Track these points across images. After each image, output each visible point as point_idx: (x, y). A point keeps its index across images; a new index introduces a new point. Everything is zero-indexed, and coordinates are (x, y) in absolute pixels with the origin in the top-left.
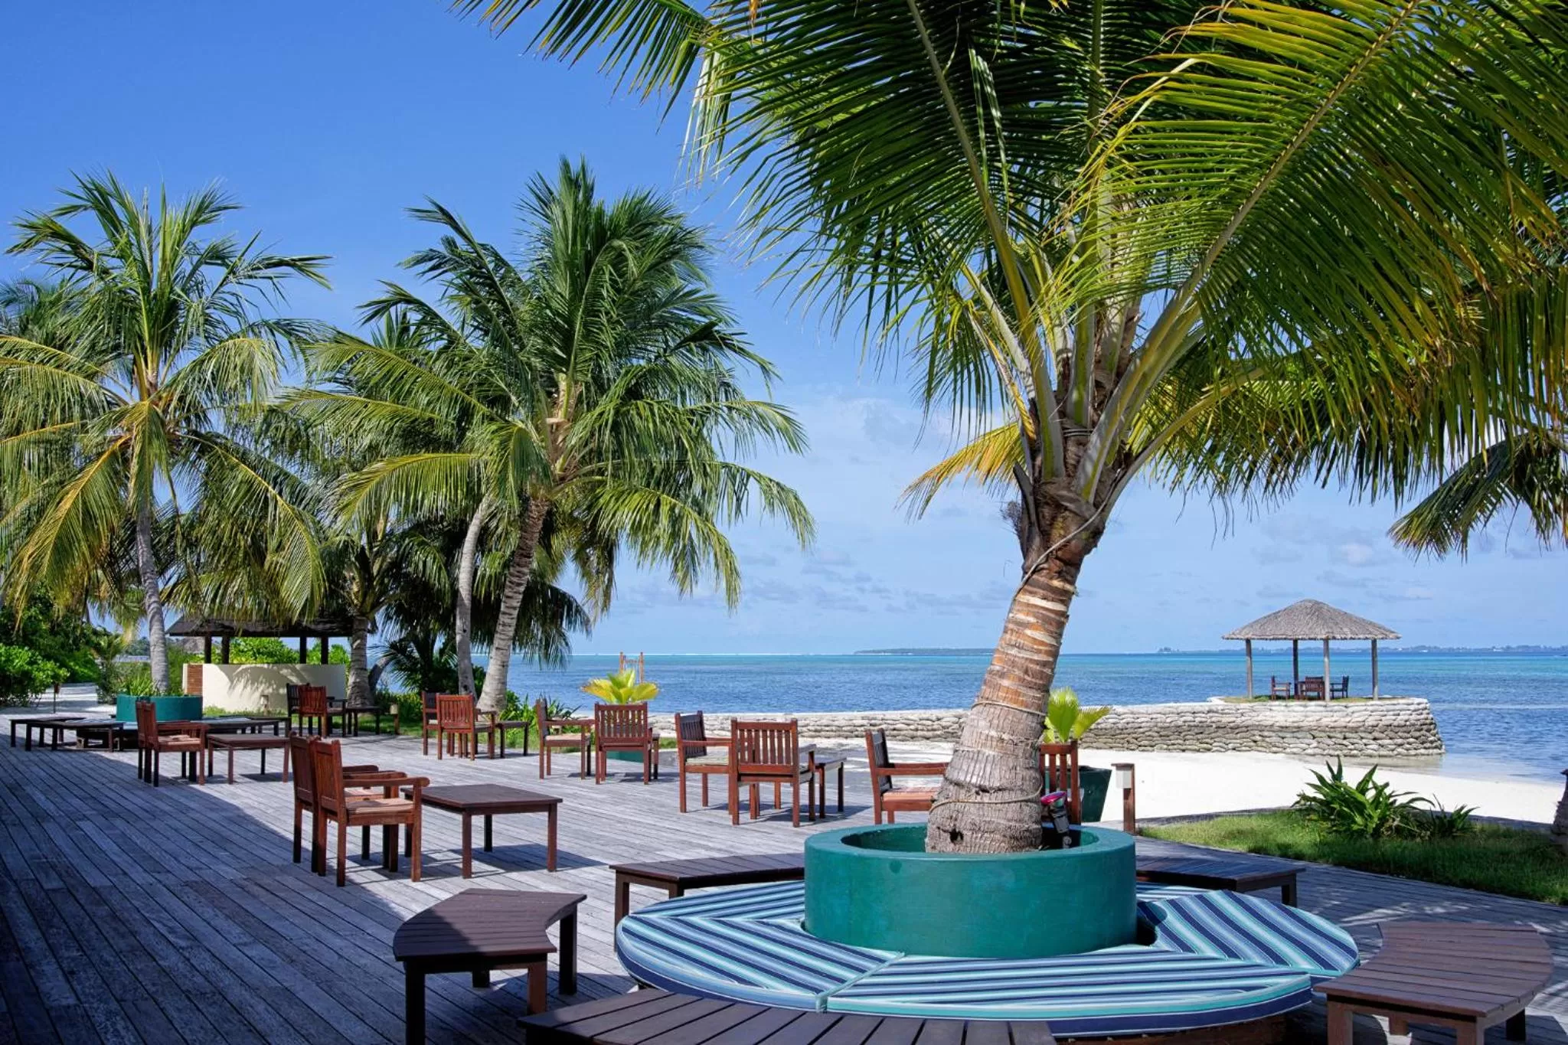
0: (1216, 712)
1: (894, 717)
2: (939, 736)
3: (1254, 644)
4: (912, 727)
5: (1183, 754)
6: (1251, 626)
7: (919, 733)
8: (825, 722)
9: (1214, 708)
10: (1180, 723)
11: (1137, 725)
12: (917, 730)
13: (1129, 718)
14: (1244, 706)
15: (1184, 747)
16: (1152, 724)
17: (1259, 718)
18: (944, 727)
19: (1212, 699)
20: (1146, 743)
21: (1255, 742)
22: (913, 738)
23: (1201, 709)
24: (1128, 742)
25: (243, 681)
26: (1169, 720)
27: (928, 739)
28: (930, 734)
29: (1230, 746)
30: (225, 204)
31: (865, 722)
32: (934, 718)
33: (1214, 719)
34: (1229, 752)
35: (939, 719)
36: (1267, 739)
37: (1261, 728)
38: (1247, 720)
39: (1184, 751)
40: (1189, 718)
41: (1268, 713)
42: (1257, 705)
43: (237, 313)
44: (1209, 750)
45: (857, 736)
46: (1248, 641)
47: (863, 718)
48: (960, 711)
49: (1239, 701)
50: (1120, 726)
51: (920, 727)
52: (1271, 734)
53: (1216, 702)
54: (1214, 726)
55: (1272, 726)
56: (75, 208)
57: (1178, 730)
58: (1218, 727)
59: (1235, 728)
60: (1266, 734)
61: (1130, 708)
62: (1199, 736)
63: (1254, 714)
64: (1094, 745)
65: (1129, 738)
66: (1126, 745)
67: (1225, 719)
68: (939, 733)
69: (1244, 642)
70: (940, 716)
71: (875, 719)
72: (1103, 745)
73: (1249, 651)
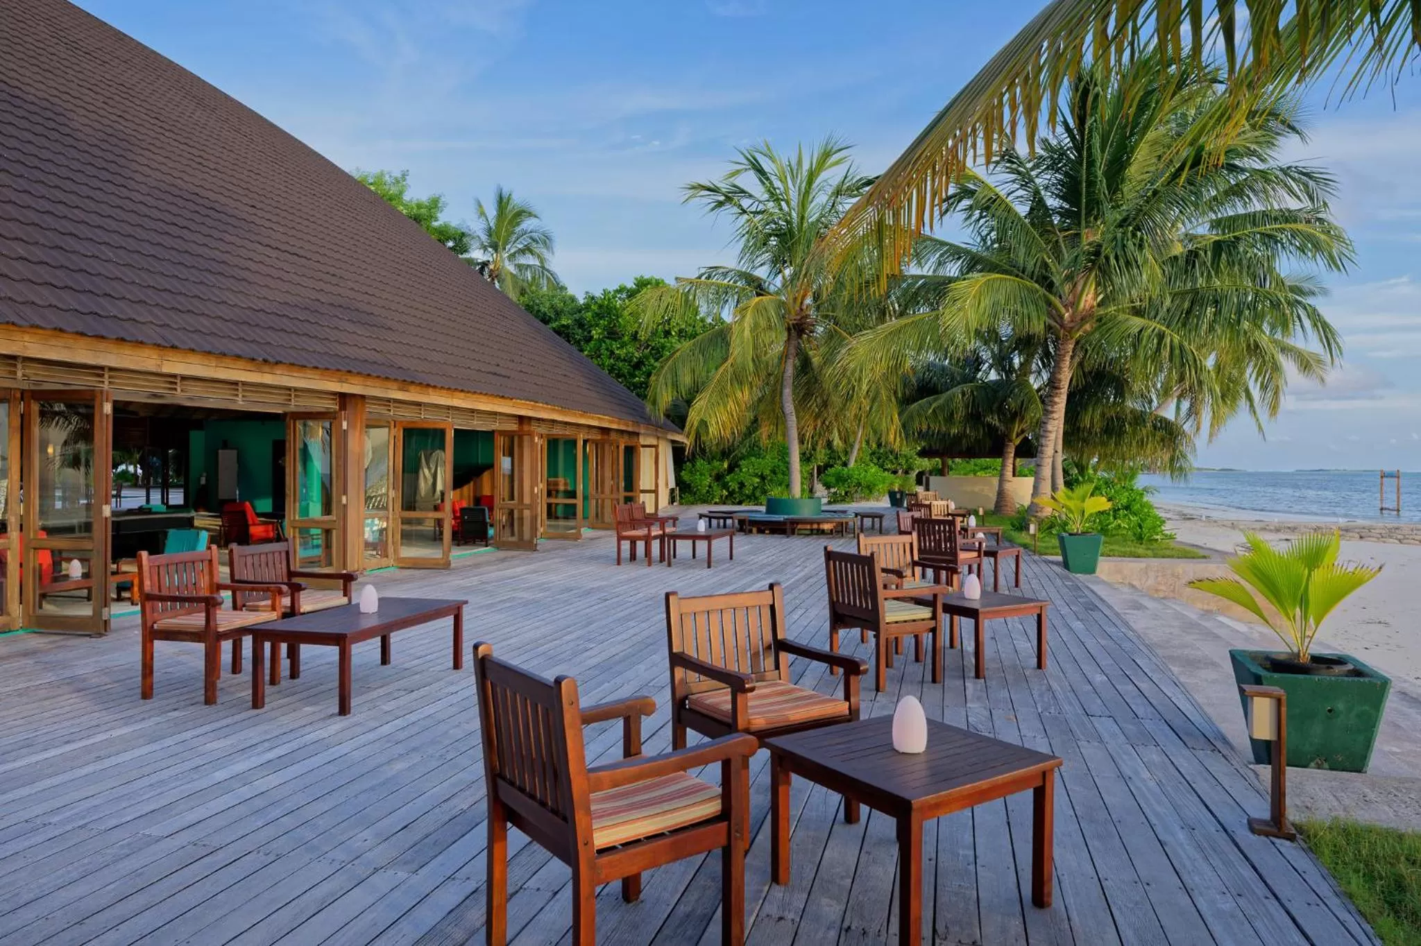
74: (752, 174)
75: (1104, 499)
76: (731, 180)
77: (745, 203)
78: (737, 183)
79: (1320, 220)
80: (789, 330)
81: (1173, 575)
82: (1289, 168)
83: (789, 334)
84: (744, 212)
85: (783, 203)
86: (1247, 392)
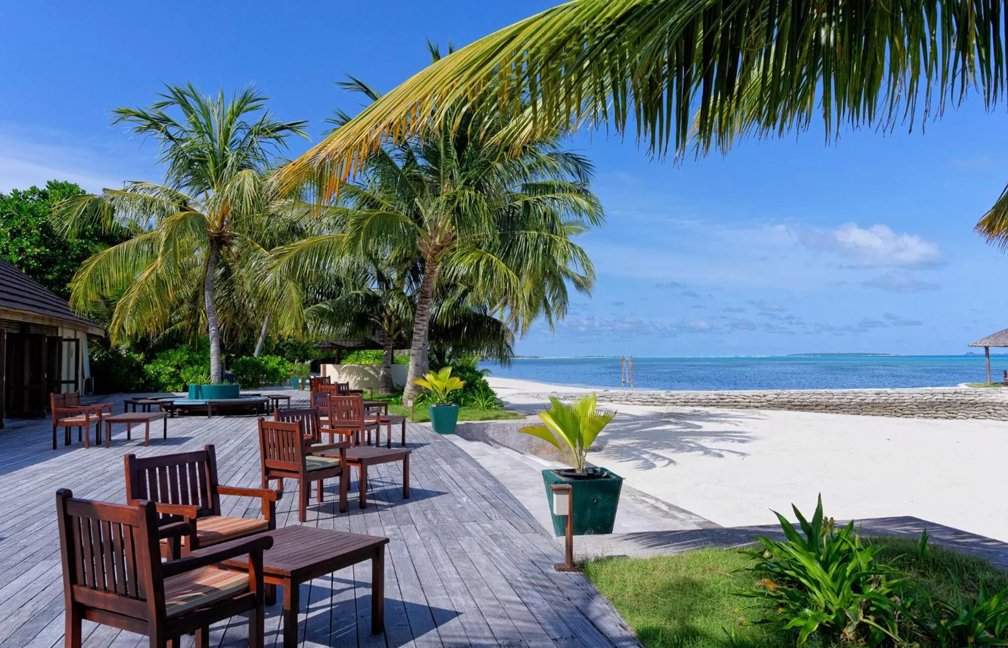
0: (960, 393)
1: (736, 394)
2: (764, 406)
3: (992, 351)
4: (747, 400)
5: (935, 420)
6: (988, 338)
7: (752, 404)
8: (691, 397)
9: (959, 391)
10: (933, 400)
11: (901, 401)
12: (750, 402)
13: (896, 396)
14: (982, 390)
15: (936, 416)
16: (912, 401)
17: (992, 398)
18: (768, 401)
19: (960, 384)
20: (909, 412)
21: (989, 413)
22: (747, 407)
23: (948, 391)
24: (895, 412)
25: (345, 374)
26: (925, 398)
27: (757, 407)
28: (759, 405)
29: (971, 415)
30: (259, 97)
31: (717, 397)
32: (761, 395)
33: (958, 398)
34: (970, 420)
35: (765, 396)
36: (998, 412)
37: (993, 404)
38: (983, 399)
39: (936, 418)
40: (940, 397)
41: (999, 395)
42: (991, 389)
43: (263, 159)
44: (955, 418)
45: (711, 406)
46: (987, 348)
47: (715, 395)
48: (779, 391)
49: (980, 386)
50: (889, 401)
51: (752, 400)
52: (1001, 408)
53: (963, 387)
54: (959, 402)
55: (1002, 403)
56: (166, 103)
57: (932, 405)
58: (962, 403)
59: (974, 404)
60: (997, 408)
61: (897, 390)
62: (947, 409)
63: (988, 395)
64: (871, 413)
65: (896, 409)
66: (894, 413)
67: (967, 398)
68: (764, 404)
69: (984, 349)
70: (766, 394)
71: (723, 395)
72: (877, 413)
73: (987, 355)
74: (178, 107)
75: (458, 379)
76: (159, 109)
77: (172, 131)
78: (163, 112)
79: (585, 190)
80: (212, 241)
81: (504, 431)
82: (567, 154)
83: (212, 245)
84: (171, 138)
85: (207, 136)
86: (546, 302)
